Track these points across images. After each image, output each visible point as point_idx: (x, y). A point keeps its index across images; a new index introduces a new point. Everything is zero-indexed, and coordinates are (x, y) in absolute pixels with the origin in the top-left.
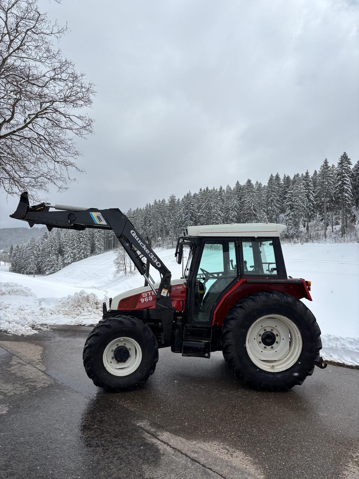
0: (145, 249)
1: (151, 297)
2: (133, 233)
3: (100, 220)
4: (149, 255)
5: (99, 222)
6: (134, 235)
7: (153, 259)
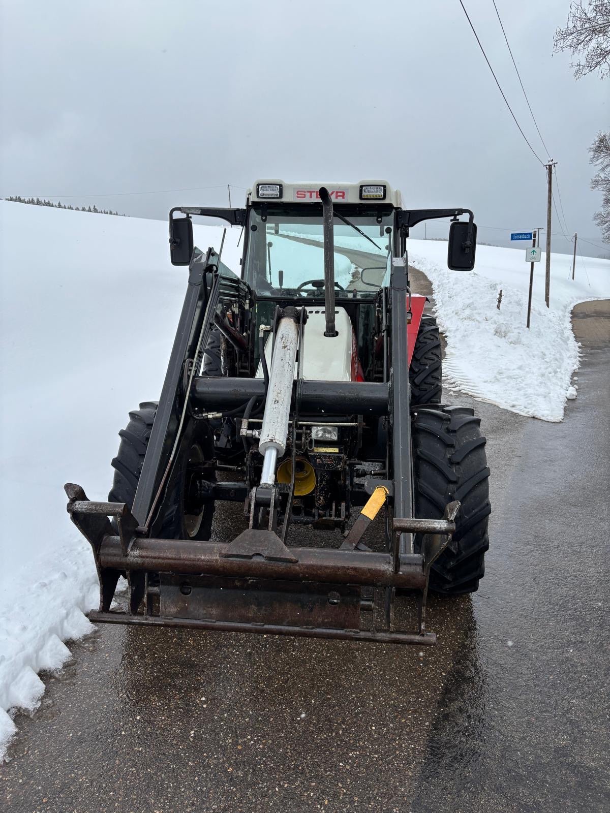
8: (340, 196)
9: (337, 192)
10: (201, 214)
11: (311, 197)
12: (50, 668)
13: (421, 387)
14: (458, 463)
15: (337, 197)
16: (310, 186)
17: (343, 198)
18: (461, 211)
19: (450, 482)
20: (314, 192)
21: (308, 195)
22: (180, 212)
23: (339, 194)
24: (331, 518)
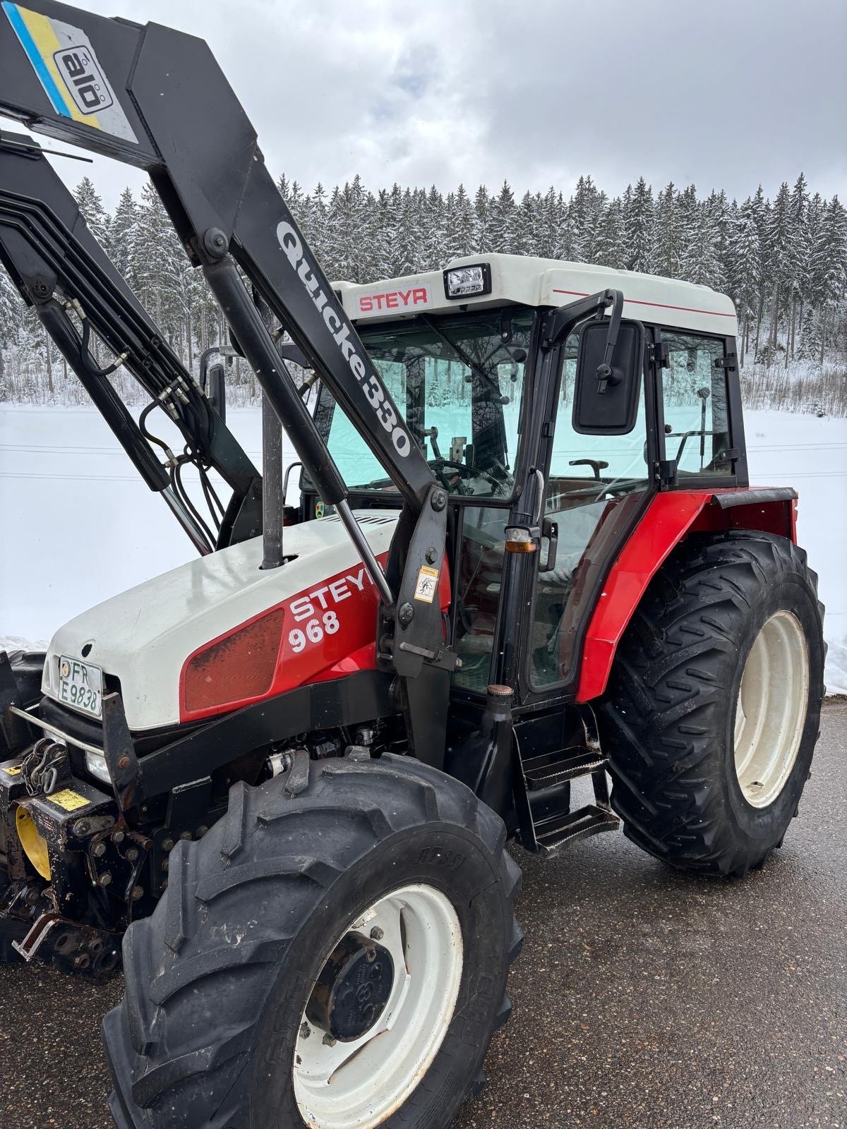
0: (345, 352)
1: (333, 614)
2: (290, 244)
3: (89, 96)
4: (366, 388)
5: (86, 110)
6: (294, 253)
7: (379, 413)
23: (417, 295)
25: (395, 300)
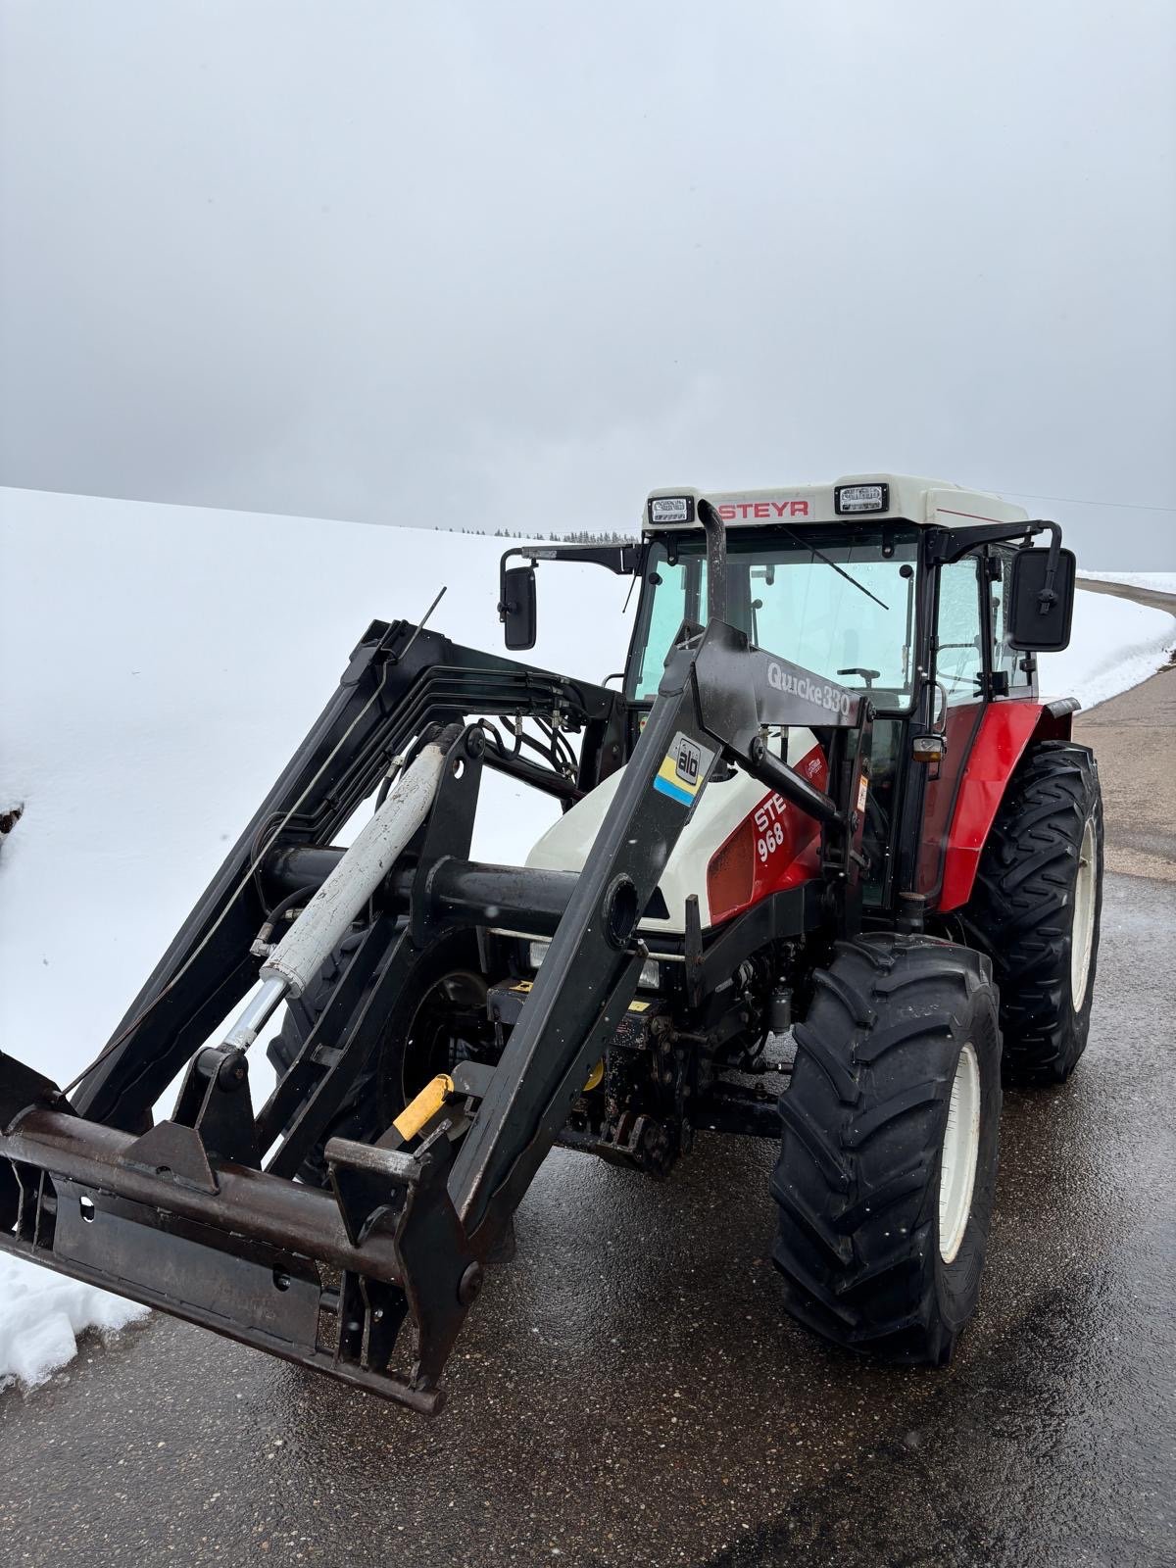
1: (779, 826)
8: (800, 510)
9: (793, 504)
10: (557, 559)
11: (745, 516)
12: (103, 1326)
13: (1016, 899)
14: (868, 1065)
15: (793, 513)
16: (743, 495)
17: (806, 513)
18: (1039, 526)
19: (845, 1103)
20: (751, 506)
21: (739, 512)
22: (520, 556)
23: (797, 507)
24: (610, 1145)
25: (767, 510)
